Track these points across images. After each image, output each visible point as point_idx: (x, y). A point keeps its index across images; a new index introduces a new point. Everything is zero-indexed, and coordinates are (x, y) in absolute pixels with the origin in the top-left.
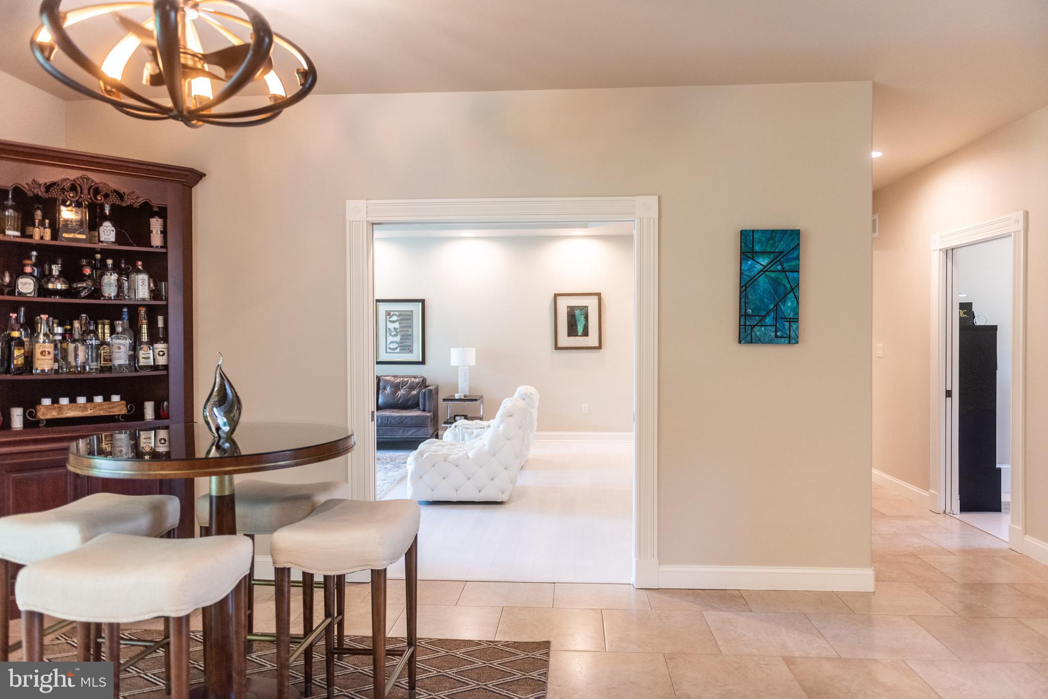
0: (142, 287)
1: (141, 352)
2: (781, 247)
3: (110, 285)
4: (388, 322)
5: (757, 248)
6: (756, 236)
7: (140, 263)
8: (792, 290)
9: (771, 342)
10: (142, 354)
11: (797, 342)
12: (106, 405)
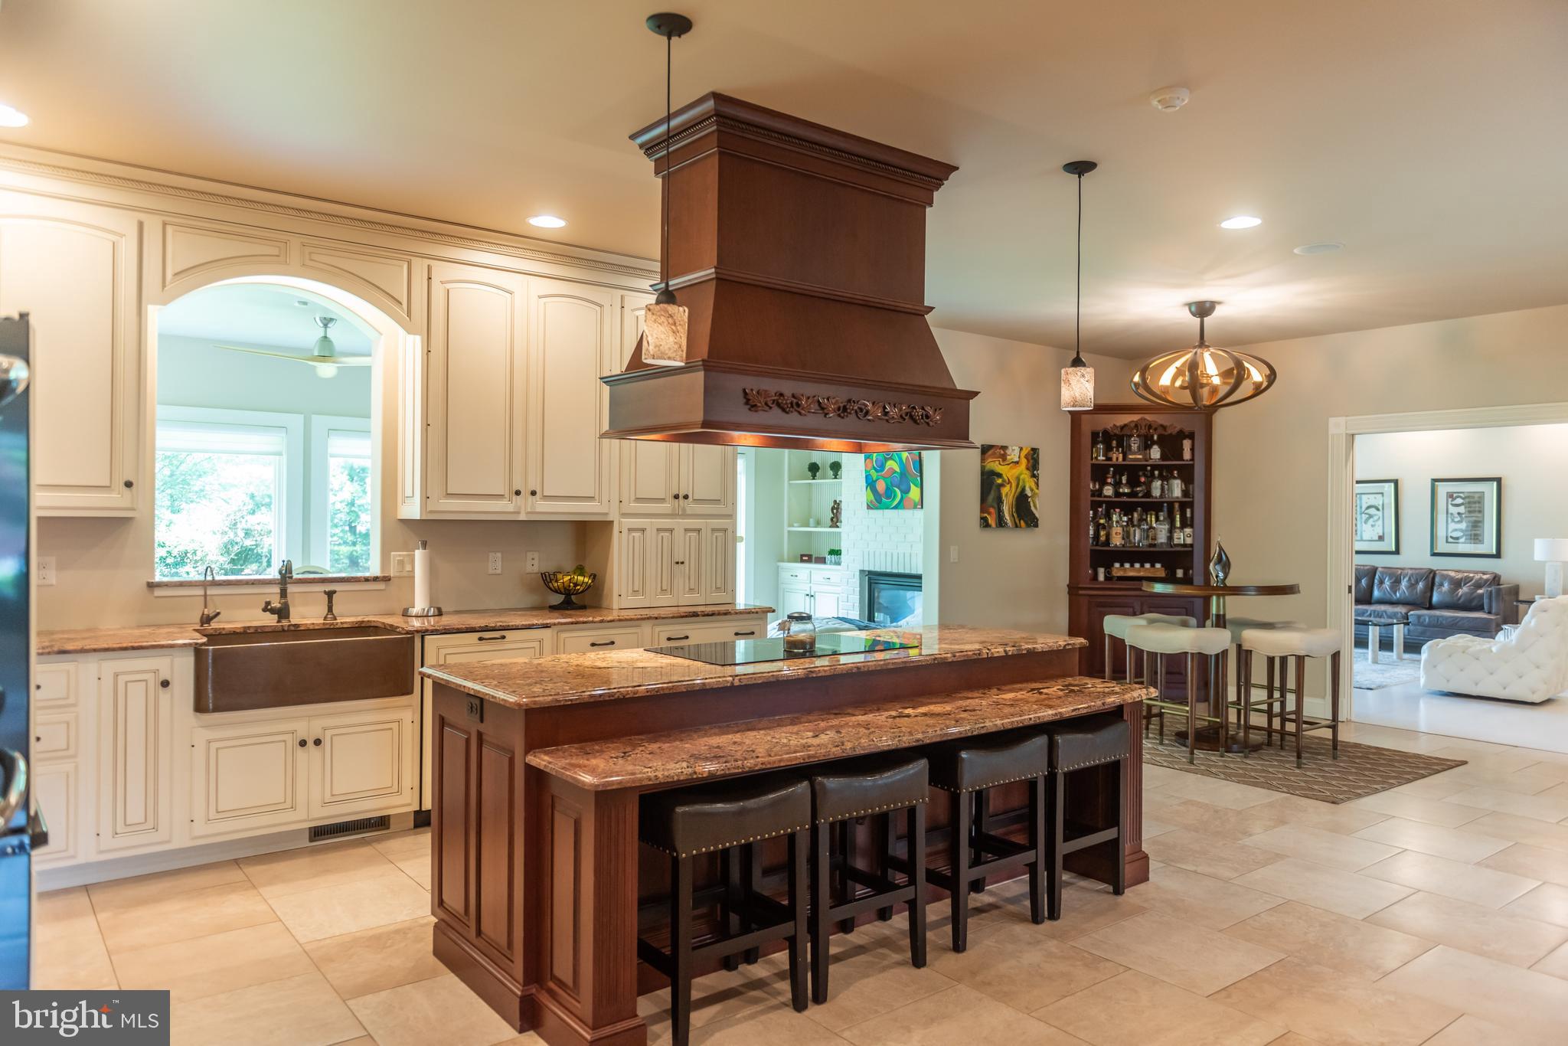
0: (1177, 488)
1: (1175, 534)
3: (1157, 488)
4: (1450, 506)
7: (1176, 472)
10: (1176, 535)
12: (1152, 570)
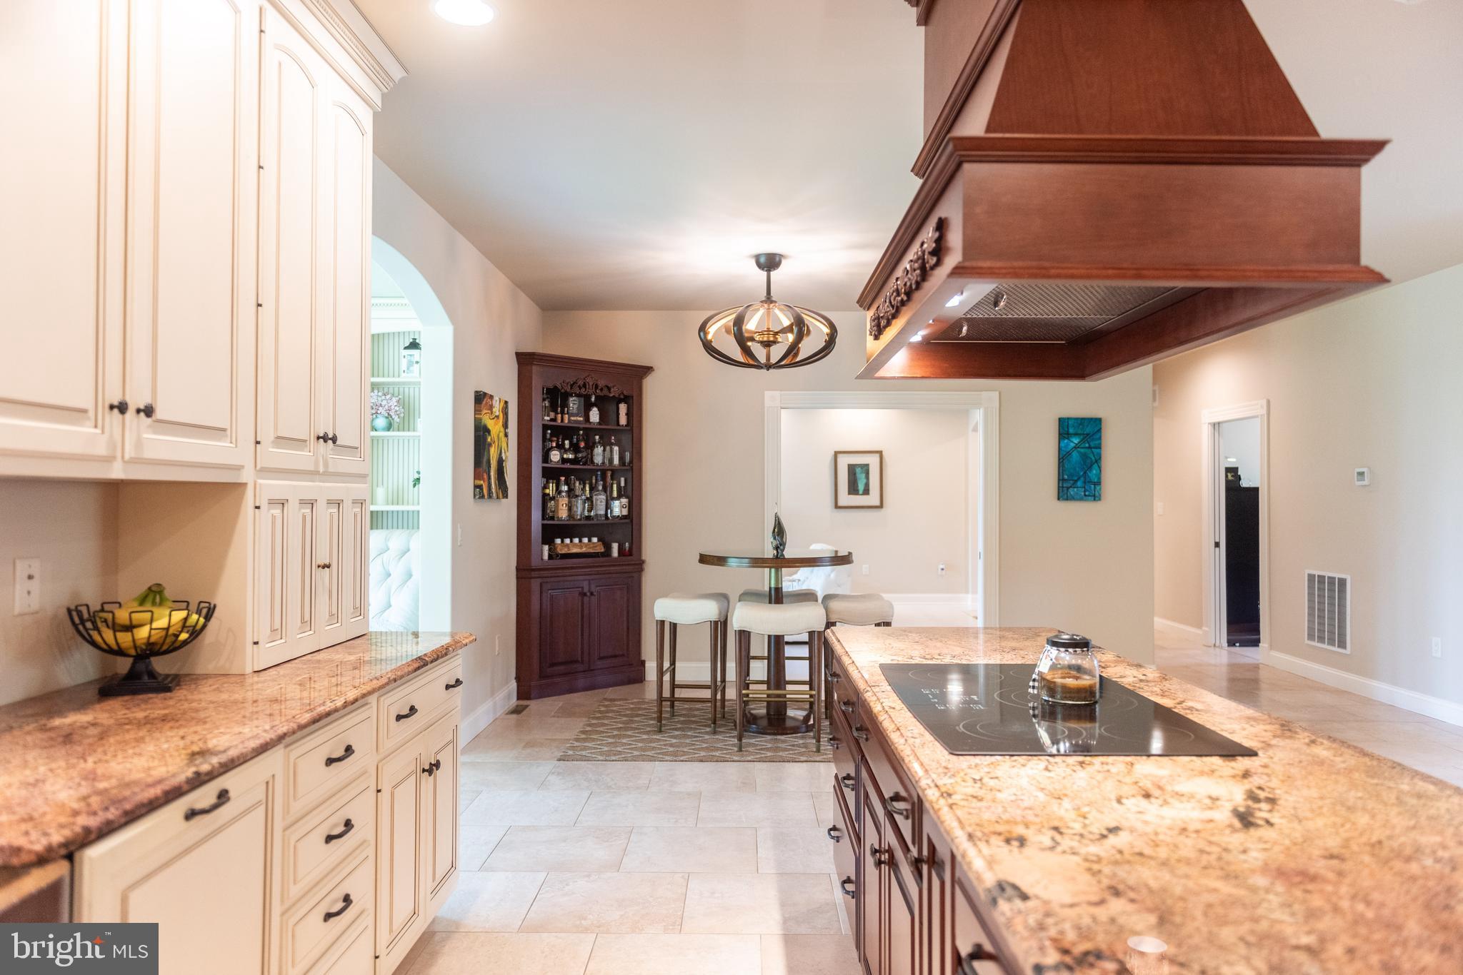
2: (1088, 430)
3: (598, 454)
5: (1071, 431)
6: (1070, 423)
7: (614, 438)
8: (1096, 461)
9: (1081, 499)
11: (1100, 500)
12: (589, 545)
